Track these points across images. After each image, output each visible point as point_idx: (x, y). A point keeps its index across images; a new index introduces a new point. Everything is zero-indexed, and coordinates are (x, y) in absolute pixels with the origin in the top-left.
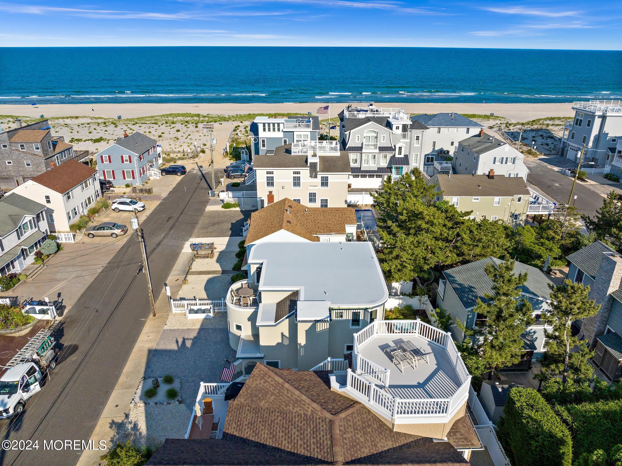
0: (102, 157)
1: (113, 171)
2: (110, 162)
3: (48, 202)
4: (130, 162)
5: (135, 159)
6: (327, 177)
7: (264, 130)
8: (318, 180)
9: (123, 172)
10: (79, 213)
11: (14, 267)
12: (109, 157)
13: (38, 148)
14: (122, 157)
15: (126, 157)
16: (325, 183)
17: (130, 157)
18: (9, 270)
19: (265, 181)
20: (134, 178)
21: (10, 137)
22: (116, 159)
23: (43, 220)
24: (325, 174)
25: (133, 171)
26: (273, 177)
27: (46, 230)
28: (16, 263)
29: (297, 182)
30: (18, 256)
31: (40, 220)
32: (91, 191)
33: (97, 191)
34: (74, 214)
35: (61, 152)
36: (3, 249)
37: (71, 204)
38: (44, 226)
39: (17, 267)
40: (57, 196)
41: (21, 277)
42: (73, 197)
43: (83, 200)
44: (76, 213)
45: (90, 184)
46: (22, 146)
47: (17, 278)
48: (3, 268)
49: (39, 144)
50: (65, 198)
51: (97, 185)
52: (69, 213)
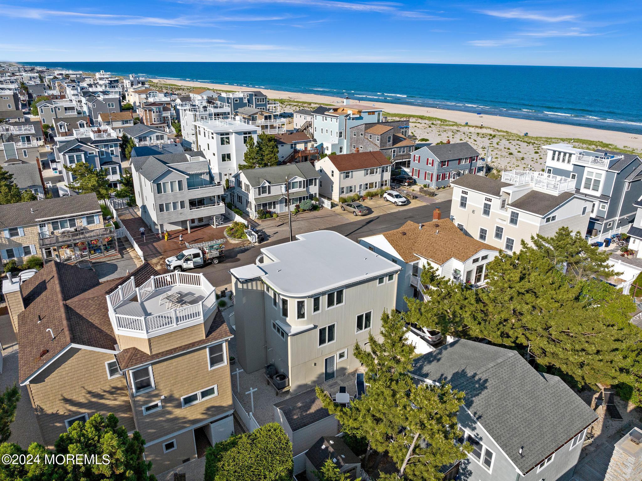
0: (415, 156)
1: (419, 170)
2: (419, 162)
3: (333, 175)
4: (432, 165)
5: (436, 164)
7: (553, 159)
8: (508, 215)
9: (426, 173)
10: (355, 191)
11: (274, 208)
12: (419, 157)
13: (378, 140)
14: (428, 159)
15: (430, 161)
16: (514, 220)
17: (433, 160)
18: (270, 208)
19: (459, 200)
20: (431, 181)
21: (366, 128)
22: (423, 160)
23: (315, 185)
24: (516, 210)
25: (432, 174)
27: (316, 194)
28: (278, 206)
29: (487, 211)
30: (281, 202)
31: (312, 184)
32: (376, 178)
33: (386, 181)
34: (349, 191)
35: (400, 147)
36: (269, 193)
37: (348, 182)
38: (314, 189)
39: (278, 209)
40: (337, 172)
41: (274, 216)
42: (352, 177)
43: (363, 183)
44: (351, 191)
45: (376, 172)
46: (371, 136)
47: (271, 214)
48: (265, 205)
49: (379, 137)
50: (342, 175)
51: (387, 176)
52: (343, 188)
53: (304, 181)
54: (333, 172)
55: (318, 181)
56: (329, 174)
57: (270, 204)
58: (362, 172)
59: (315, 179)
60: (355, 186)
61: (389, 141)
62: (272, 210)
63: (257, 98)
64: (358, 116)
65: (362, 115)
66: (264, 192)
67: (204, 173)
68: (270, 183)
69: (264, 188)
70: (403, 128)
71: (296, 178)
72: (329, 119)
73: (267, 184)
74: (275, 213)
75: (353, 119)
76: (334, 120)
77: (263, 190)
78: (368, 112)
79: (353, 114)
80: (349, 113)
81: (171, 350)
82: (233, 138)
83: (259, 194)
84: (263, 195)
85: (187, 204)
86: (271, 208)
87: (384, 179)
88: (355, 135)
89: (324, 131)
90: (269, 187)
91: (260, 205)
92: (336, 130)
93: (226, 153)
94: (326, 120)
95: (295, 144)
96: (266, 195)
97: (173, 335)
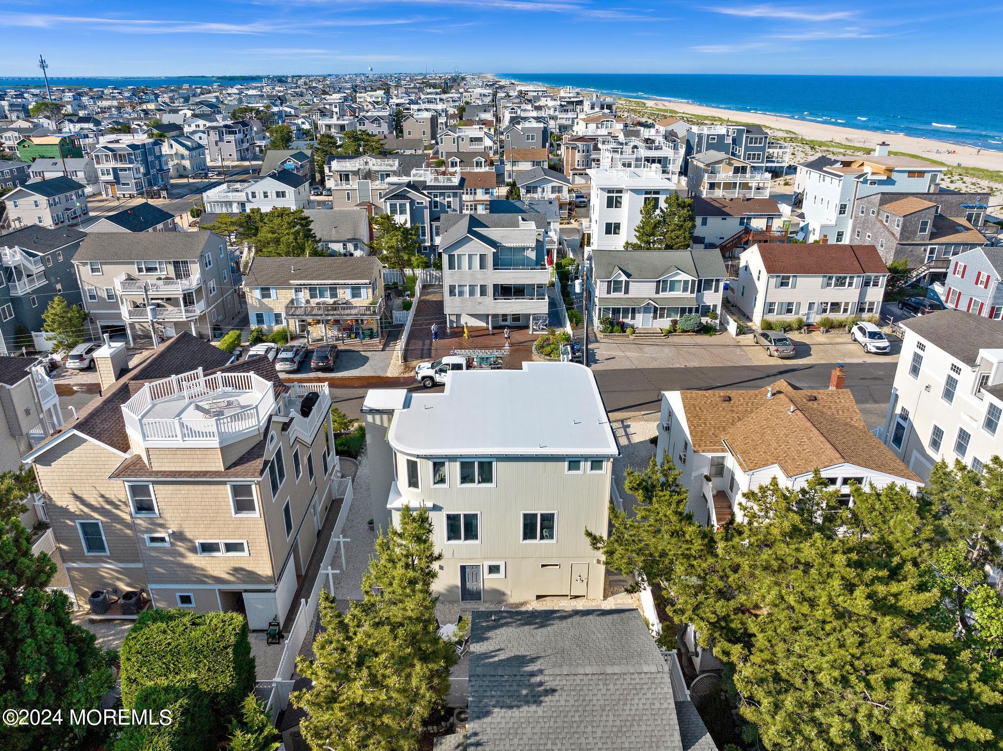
0: (957, 263)
1: (960, 293)
2: (962, 277)
3: (759, 279)
4: (986, 287)
5: (993, 284)
6: (1001, 411)
9: (971, 299)
10: (797, 313)
11: (633, 318)
12: (965, 267)
13: (898, 226)
14: (979, 273)
15: (983, 278)
16: (993, 422)
17: (989, 277)
18: (625, 317)
21: (883, 202)
22: (971, 275)
23: (717, 290)
25: (982, 304)
27: (715, 306)
28: (639, 317)
30: (646, 310)
31: (710, 289)
32: (849, 295)
33: (871, 304)
34: (784, 310)
36: (626, 292)
37: (783, 295)
38: (713, 298)
39: (640, 321)
40: (764, 275)
41: (629, 331)
42: (794, 286)
43: (817, 301)
44: (789, 311)
45: (850, 284)
46: (887, 217)
47: (623, 327)
48: (616, 311)
49: (901, 219)
50: (773, 281)
51: (876, 295)
52: (771, 304)
53: (693, 281)
54: (760, 272)
55: (722, 284)
56: (755, 276)
57: (626, 311)
58: (819, 280)
59: (718, 281)
60: (799, 304)
61: (923, 230)
62: (628, 321)
63: (751, 136)
64: (885, 178)
65: (894, 176)
66: (616, 290)
67: (528, 248)
68: (628, 275)
69: (618, 283)
70: (973, 207)
71: (677, 274)
73: (624, 278)
74: (632, 327)
75: (873, 183)
76: (836, 181)
77: (615, 286)
78: (909, 172)
79: (873, 174)
80: (865, 171)
82: (626, 198)
83: (609, 292)
84: (614, 295)
85: (490, 290)
86: (627, 318)
87: (868, 299)
89: (818, 200)
90: (627, 283)
91: (609, 309)
93: (613, 221)
95: (749, 219)
96: (620, 295)
97: (178, 452)
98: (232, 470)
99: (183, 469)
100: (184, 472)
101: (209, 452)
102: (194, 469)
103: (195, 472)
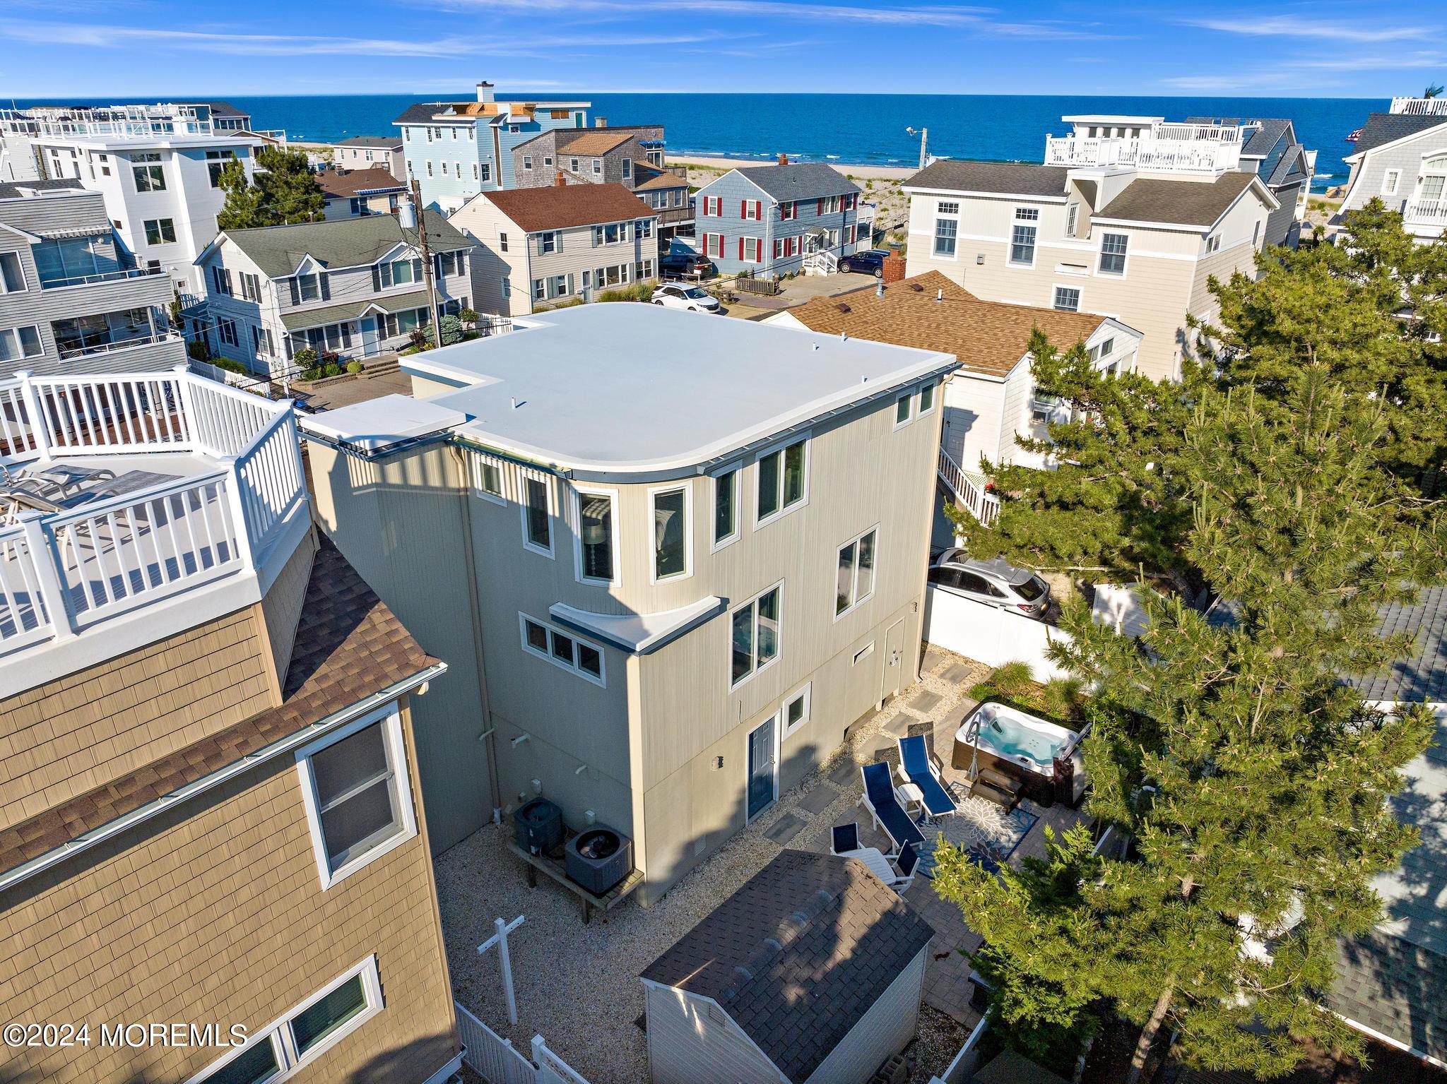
0: (706, 199)
1: (722, 237)
2: (720, 214)
3: (505, 248)
4: (759, 218)
5: (769, 211)
6: (1126, 238)
8: (1094, 248)
9: (742, 240)
10: (572, 292)
11: (348, 344)
12: (720, 200)
13: (597, 170)
14: (744, 203)
15: (751, 207)
16: (1113, 258)
17: (759, 204)
18: (334, 344)
19: (931, 233)
20: (759, 260)
21: (560, 144)
22: (733, 209)
23: (462, 273)
24: (1118, 227)
25: (760, 242)
26: (955, 222)
27: (465, 300)
28: (357, 339)
29: (1023, 247)
30: (366, 325)
31: (452, 271)
32: (621, 253)
33: (648, 263)
34: (556, 291)
35: (654, 191)
36: (326, 296)
37: (551, 266)
38: (460, 287)
39: (358, 347)
40: (517, 235)
41: (351, 367)
42: (561, 249)
43: (592, 269)
44: (562, 290)
45: (623, 238)
46: (575, 162)
47: (340, 365)
48: (316, 335)
49: (601, 160)
50: (534, 243)
51: (650, 249)
52: (538, 282)
54: (504, 237)
55: (466, 259)
56: (495, 247)
57: (332, 331)
58: (587, 236)
59: (460, 254)
60: (571, 277)
61: (626, 173)
62: (340, 350)
64: (527, 120)
65: (538, 117)
66: (310, 294)
67: (94, 237)
68: (324, 264)
69: (307, 280)
70: (650, 146)
71: (402, 249)
72: (447, 133)
73: (316, 269)
74: (350, 359)
75: (515, 129)
76: (463, 133)
77: (302, 286)
78: (553, 111)
79: (513, 115)
80: (500, 112)
81: (60, 811)
83: (296, 302)
84: (306, 305)
85: (47, 337)
86: (338, 346)
87: (643, 258)
88: (528, 166)
89: (437, 168)
90: (324, 277)
91: (301, 334)
92: (472, 160)
93: (158, 216)
94: (438, 136)
95: (364, 200)
96: (317, 303)
98: (310, 686)
99: (88, 784)
100: (102, 791)
101: (212, 643)
102: (145, 758)
103: (157, 766)
